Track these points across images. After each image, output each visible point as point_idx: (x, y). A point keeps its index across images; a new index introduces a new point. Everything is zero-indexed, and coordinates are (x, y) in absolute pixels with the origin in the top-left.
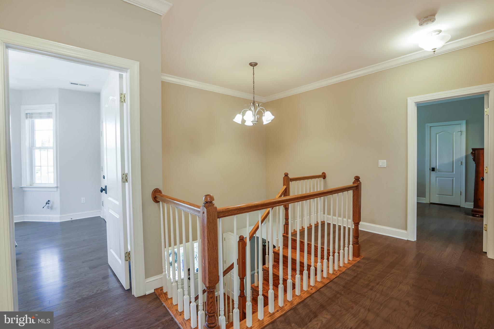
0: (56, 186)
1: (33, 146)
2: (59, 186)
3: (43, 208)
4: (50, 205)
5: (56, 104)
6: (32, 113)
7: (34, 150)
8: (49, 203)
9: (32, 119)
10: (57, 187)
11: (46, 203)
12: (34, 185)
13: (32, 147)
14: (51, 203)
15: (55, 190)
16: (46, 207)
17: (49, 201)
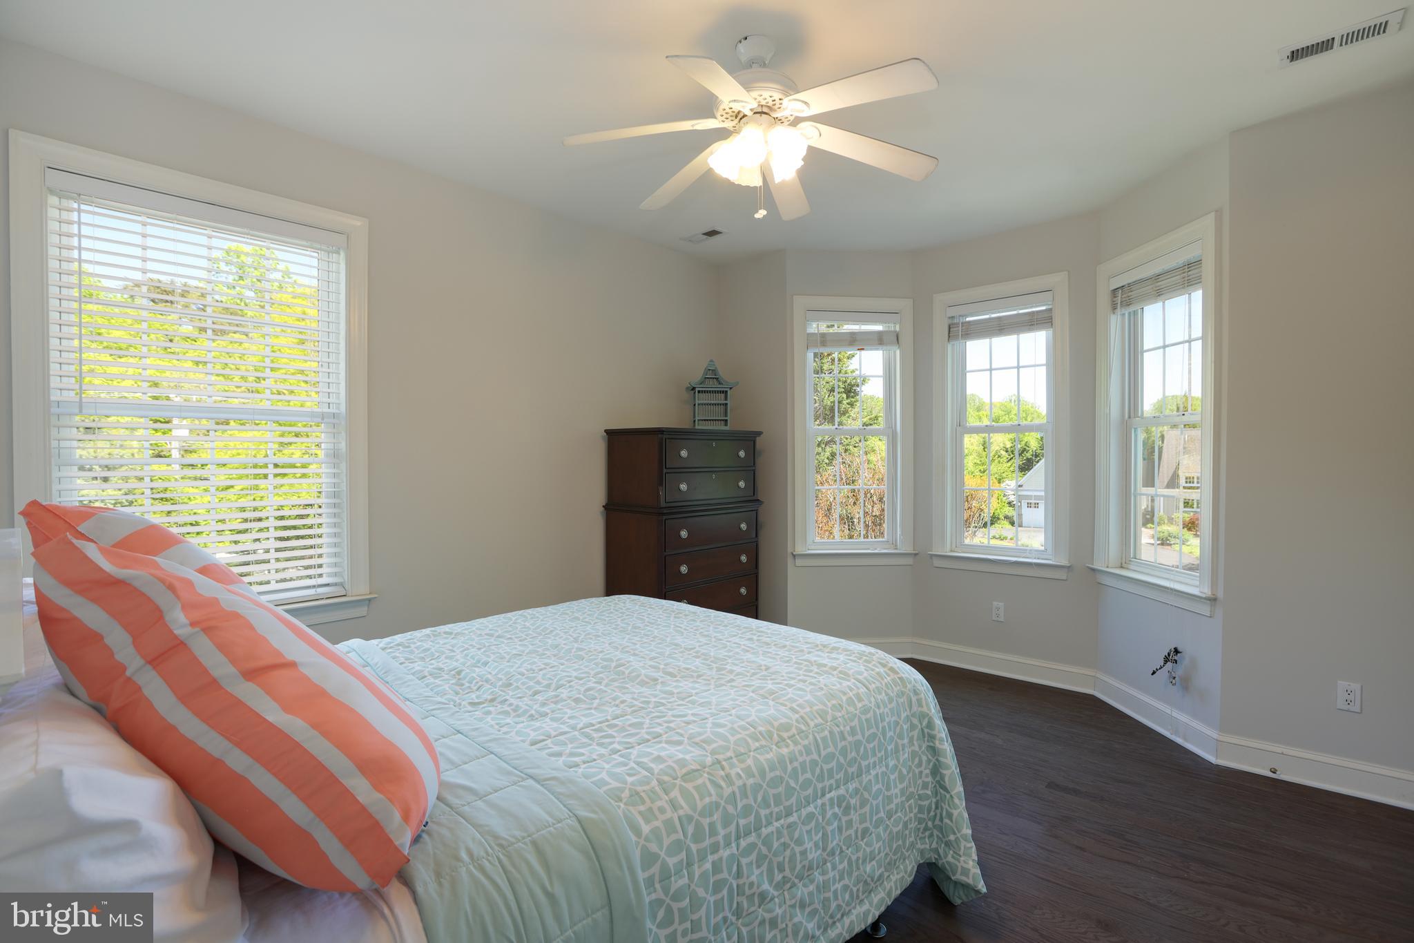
0: (1207, 591)
1: (1132, 415)
2: (1220, 595)
3: (1154, 673)
4: (1180, 671)
5: (1219, 213)
6: (1129, 285)
7: (1135, 429)
8: (1176, 658)
9: (1132, 309)
10: (1213, 600)
11: (1166, 660)
12: (1132, 567)
13: (1130, 417)
14: (1185, 659)
15: (1205, 609)
16: (1163, 675)
17: (1176, 651)
